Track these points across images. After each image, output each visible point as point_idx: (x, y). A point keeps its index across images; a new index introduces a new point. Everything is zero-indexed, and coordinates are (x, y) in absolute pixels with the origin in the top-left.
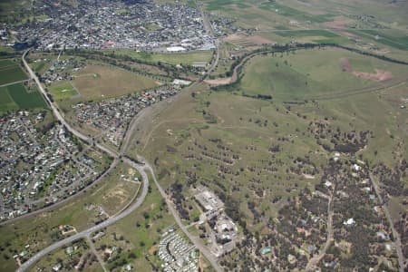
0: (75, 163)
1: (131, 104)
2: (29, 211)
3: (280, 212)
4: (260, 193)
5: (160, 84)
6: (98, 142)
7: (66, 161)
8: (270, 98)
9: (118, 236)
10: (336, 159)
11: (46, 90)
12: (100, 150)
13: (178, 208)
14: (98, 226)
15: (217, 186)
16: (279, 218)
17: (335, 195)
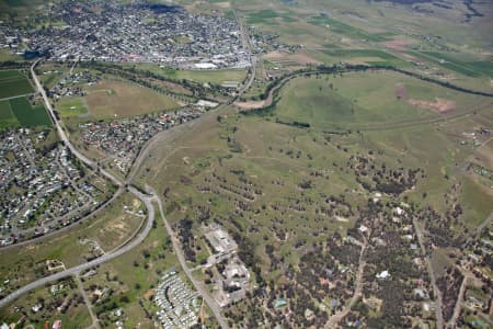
0: (74, 190)
1: (146, 126)
2: (15, 242)
3: (302, 259)
4: (282, 236)
5: (183, 105)
6: (104, 168)
7: (65, 188)
8: (308, 126)
9: (112, 276)
10: (375, 200)
11: (53, 106)
12: (104, 177)
13: (184, 248)
14: (90, 263)
15: (232, 225)
16: (301, 265)
17: (370, 242)
